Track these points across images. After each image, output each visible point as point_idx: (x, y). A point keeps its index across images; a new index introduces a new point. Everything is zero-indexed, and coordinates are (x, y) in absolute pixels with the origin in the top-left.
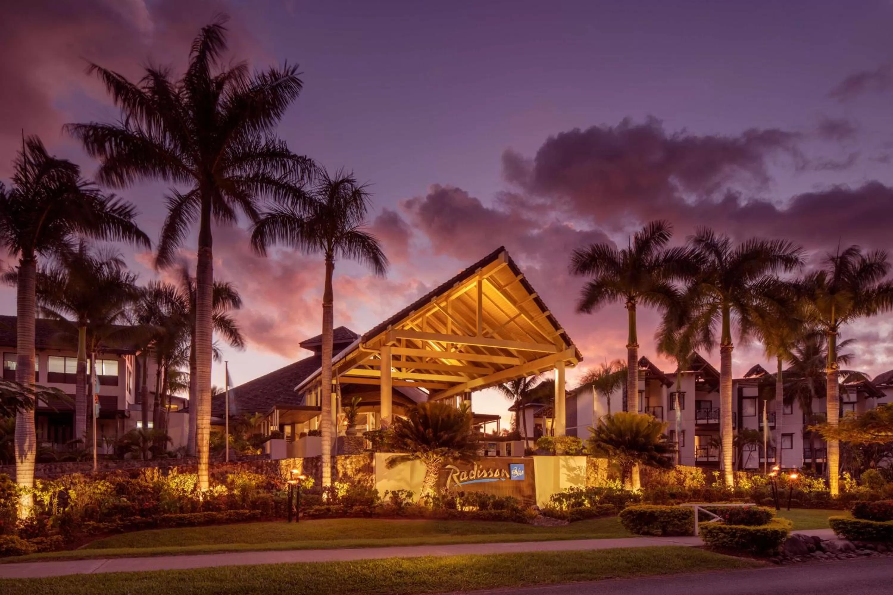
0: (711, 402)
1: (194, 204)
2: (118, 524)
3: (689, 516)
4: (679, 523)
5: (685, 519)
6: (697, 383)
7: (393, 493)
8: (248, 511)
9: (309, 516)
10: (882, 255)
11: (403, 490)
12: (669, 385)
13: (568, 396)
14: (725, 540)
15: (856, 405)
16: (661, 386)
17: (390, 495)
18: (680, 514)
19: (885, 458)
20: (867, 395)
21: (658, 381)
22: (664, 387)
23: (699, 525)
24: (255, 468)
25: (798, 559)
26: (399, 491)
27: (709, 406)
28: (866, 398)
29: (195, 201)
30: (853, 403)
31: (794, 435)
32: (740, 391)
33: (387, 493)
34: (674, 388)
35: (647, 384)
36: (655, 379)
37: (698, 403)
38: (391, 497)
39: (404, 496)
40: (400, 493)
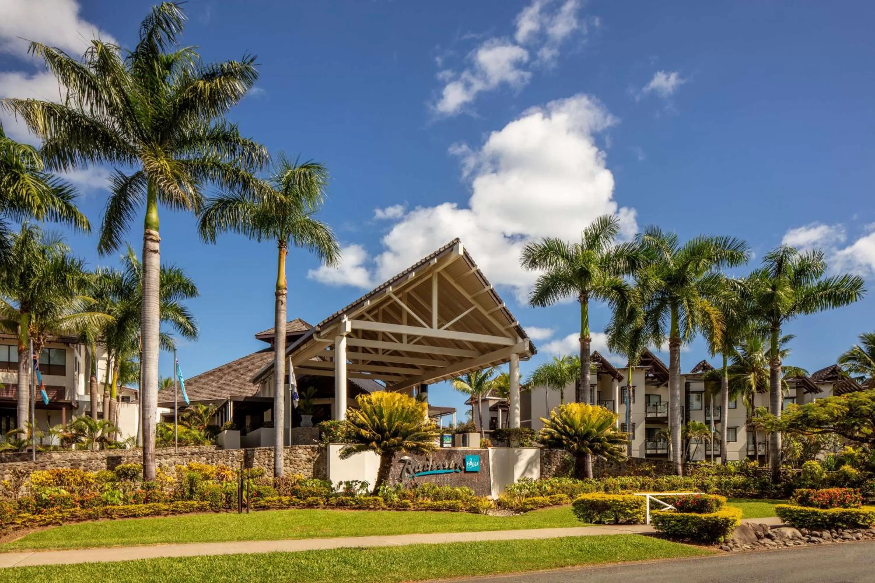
0: (660, 396)
1: (140, 186)
2: (56, 516)
3: (640, 505)
4: (631, 512)
5: (636, 508)
6: (647, 378)
7: (347, 483)
8: (195, 502)
9: (261, 507)
10: (820, 253)
11: (357, 481)
12: (620, 379)
13: (523, 390)
14: (677, 528)
15: (795, 400)
16: (613, 380)
17: (344, 485)
18: (632, 504)
19: (823, 451)
20: (805, 390)
21: (609, 375)
22: (616, 381)
23: (650, 514)
24: (205, 459)
25: (748, 547)
26: (353, 482)
27: (658, 400)
28: (805, 393)
29: (141, 183)
30: (793, 398)
31: (738, 429)
32: (687, 385)
33: (341, 483)
34: (624, 383)
35: (599, 378)
36: (607, 373)
37: (648, 397)
38: (344, 488)
39: (358, 487)
40: (354, 484)
